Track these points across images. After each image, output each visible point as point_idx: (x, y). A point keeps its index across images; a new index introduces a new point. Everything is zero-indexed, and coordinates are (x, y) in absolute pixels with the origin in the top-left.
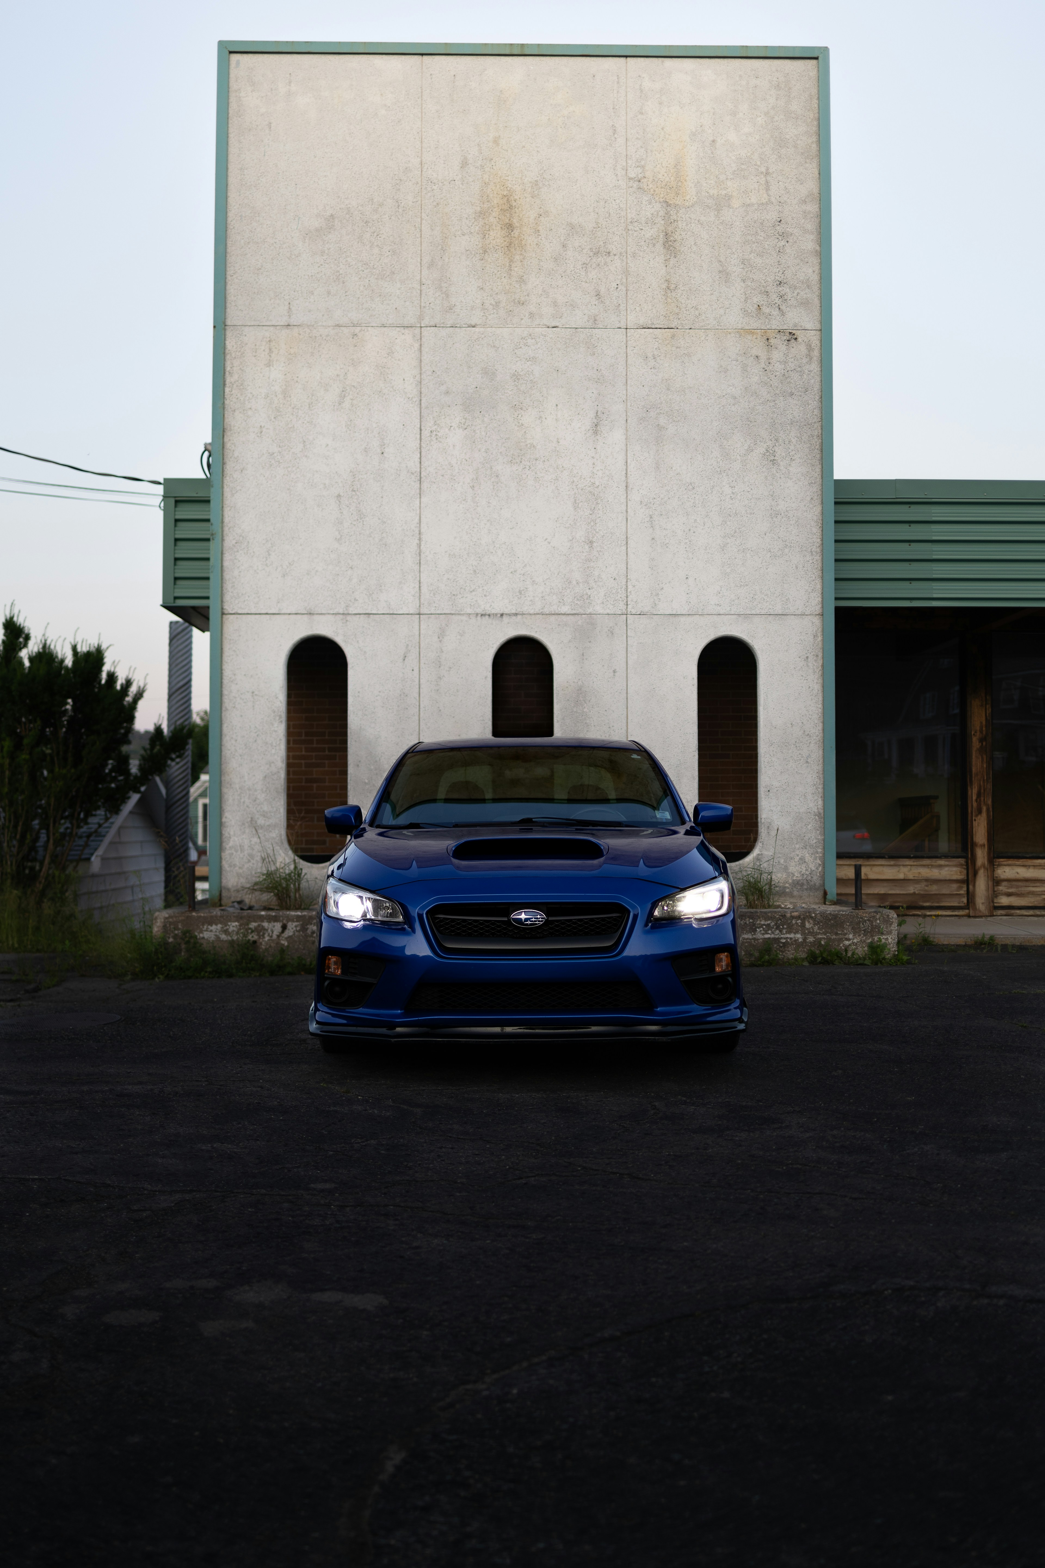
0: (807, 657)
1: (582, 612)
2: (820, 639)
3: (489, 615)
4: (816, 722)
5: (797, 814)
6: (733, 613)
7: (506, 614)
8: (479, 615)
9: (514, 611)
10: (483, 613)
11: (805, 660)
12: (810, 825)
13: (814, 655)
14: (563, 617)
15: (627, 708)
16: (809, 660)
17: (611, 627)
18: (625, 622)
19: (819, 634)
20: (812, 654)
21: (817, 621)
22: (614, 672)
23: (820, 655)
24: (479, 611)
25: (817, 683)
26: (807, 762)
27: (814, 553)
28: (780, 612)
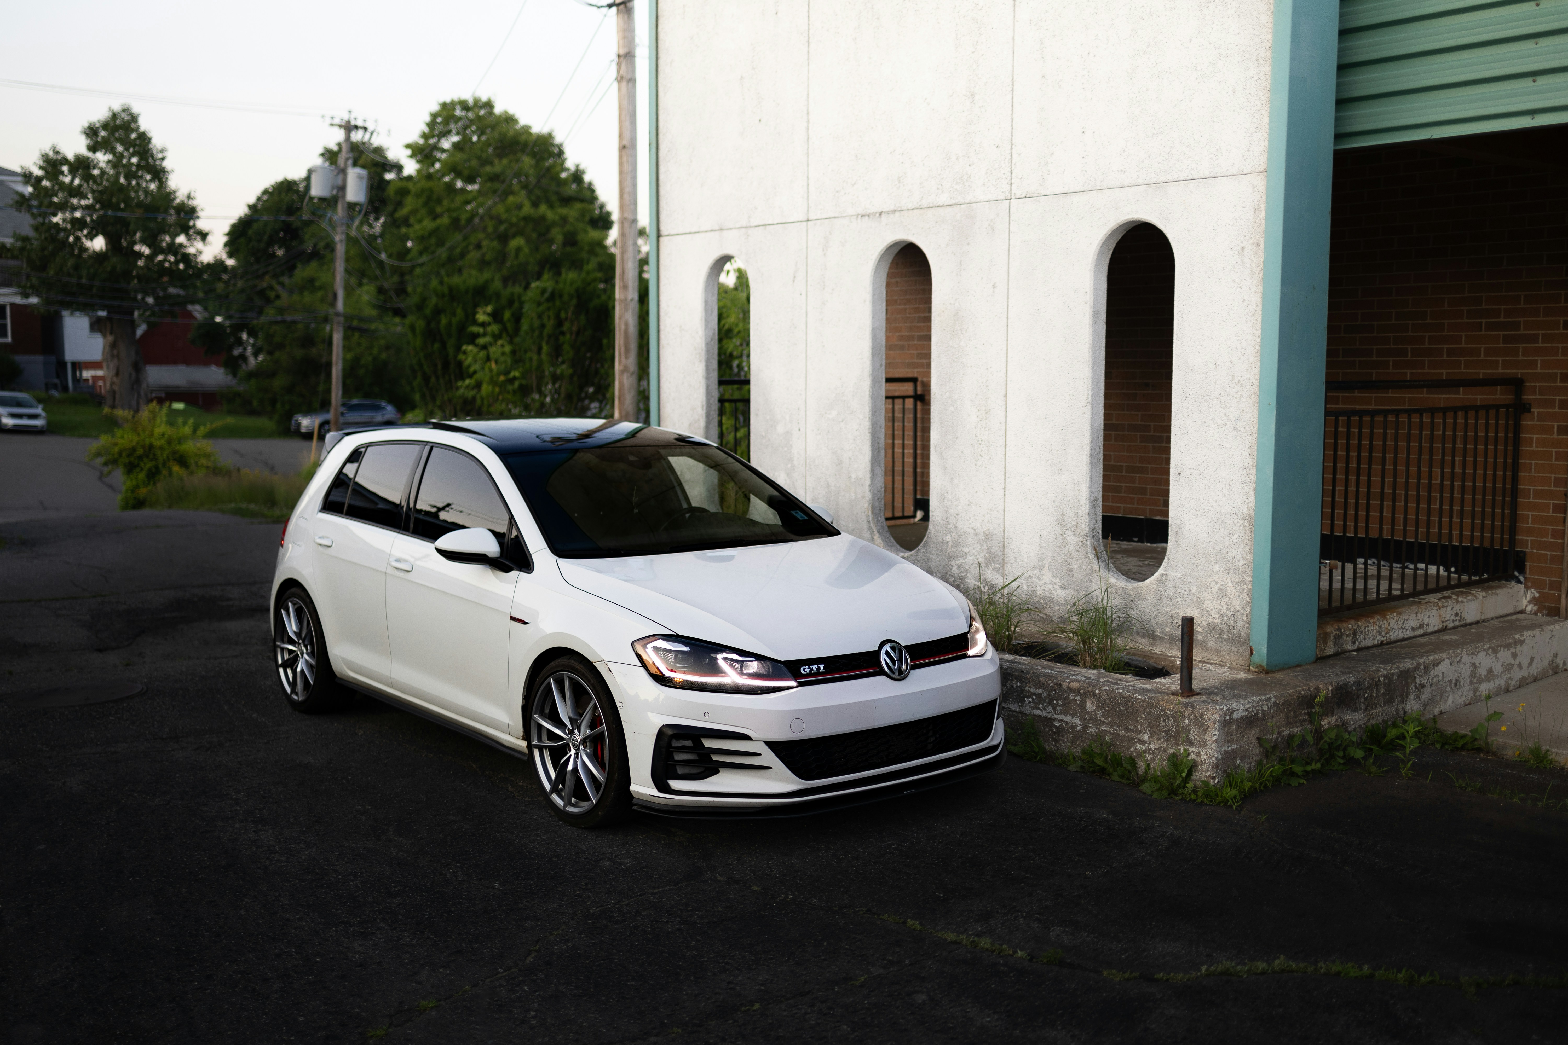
0: (1243, 248)
1: (962, 201)
2: (1263, 214)
3: (869, 216)
4: (1252, 360)
5: (1218, 515)
6: (1140, 181)
7: (885, 212)
8: (860, 216)
9: (892, 208)
10: (863, 213)
11: (1239, 253)
12: (1236, 536)
13: (1253, 243)
14: (941, 210)
15: (1007, 341)
16: (1245, 253)
17: (991, 220)
18: (1008, 210)
19: (1263, 207)
20: (1251, 242)
21: (1260, 183)
22: (994, 286)
23: (1262, 242)
24: (861, 211)
25: (1256, 292)
26: (1236, 429)
27: (1261, 61)
28: (1207, 174)
